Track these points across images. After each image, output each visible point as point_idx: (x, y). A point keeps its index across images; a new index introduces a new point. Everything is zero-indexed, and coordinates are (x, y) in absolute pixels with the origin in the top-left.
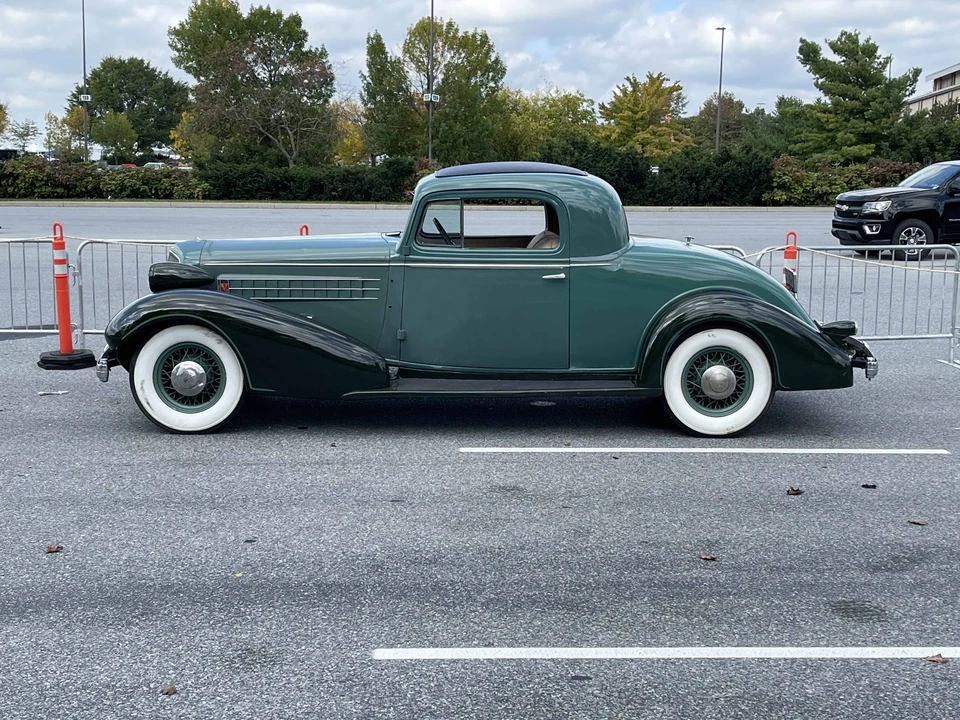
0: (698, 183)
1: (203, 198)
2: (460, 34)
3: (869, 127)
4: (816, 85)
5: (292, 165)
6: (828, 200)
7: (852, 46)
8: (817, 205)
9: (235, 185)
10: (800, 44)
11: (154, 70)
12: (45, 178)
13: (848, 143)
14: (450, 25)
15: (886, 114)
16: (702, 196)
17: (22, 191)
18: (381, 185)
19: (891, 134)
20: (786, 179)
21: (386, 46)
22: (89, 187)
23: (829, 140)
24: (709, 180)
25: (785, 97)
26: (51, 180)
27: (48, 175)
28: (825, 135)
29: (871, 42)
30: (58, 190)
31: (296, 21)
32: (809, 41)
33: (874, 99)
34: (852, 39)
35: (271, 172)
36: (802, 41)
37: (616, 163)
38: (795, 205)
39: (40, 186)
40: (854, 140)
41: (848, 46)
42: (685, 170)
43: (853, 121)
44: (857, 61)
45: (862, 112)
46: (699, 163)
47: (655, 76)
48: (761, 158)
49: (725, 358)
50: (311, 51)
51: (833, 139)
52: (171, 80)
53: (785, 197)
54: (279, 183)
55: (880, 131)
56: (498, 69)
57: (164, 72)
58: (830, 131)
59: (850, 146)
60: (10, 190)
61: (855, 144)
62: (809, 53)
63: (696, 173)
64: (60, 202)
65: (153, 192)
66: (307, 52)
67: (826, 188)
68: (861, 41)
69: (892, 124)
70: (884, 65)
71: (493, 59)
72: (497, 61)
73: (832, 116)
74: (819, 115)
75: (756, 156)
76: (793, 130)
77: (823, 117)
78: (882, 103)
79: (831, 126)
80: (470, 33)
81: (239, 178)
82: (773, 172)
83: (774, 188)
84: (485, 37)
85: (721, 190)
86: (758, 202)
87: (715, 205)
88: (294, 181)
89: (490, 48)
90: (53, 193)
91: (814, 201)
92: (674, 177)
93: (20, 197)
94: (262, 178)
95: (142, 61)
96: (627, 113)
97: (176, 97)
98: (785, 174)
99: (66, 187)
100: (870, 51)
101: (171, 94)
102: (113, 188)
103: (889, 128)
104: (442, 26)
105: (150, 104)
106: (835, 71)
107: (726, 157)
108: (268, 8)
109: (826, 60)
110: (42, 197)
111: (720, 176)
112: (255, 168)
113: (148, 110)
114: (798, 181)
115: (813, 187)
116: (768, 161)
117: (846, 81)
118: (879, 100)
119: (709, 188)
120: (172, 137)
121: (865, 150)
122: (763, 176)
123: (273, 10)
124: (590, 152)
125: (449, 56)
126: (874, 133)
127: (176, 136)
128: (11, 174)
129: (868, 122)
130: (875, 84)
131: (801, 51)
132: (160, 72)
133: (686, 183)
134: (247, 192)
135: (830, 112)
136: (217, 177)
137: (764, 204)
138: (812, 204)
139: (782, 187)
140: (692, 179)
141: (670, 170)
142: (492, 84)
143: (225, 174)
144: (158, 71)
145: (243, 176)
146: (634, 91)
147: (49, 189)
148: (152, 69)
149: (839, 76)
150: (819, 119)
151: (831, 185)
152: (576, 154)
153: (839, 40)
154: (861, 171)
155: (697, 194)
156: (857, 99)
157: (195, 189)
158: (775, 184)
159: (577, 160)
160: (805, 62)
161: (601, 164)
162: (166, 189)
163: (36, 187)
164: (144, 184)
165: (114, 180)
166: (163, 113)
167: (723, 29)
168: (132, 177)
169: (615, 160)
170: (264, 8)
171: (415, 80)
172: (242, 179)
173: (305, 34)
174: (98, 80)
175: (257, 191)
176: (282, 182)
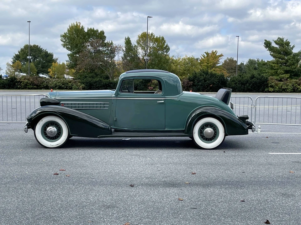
0: (244, 85)
1: (82, 89)
2: (155, 37)
3: (288, 68)
4: (271, 54)
5: (111, 79)
6: (287, 91)
7: (282, 42)
8: (283, 92)
9: (93, 85)
10: (265, 41)
11: (42, 49)
12: (30, 83)
13: (281, 73)
14: (152, 34)
15: (293, 64)
16: (245, 89)
17: (23, 87)
18: (140, 85)
19: (295, 71)
20: (273, 84)
21: (131, 41)
22: (45, 86)
23: (275, 73)
24: (248, 84)
25: (251, 59)
26: (32, 83)
27: (31, 82)
28: (273, 71)
29: (288, 41)
30: (34, 87)
31: (102, 33)
32: (268, 40)
33: (290, 59)
34: (281, 40)
35: (105, 81)
36: (265, 40)
37: (218, 78)
38: (276, 92)
39: (29, 85)
40: (283, 72)
41: (280, 42)
42: (240, 81)
43: (283, 66)
44: (284, 47)
45: (286, 63)
46: (244, 79)
47: (214, 52)
48: (265, 77)
49: (210, 126)
50: (107, 42)
51: (276, 72)
52: (47, 52)
53: (272, 90)
54: (107, 84)
55: (292, 70)
56: (167, 49)
57: (45, 50)
58: (276, 69)
59: (282, 74)
60: (19, 86)
61: (283, 74)
62: (268, 44)
63: (244, 82)
64: (36, 90)
65: (66, 87)
66: (106, 43)
67: (286, 87)
68: (285, 40)
69: (296, 67)
70: (292, 48)
71: (166, 45)
72: (167, 46)
73: (276, 65)
74: (272, 64)
75: (263, 76)
76: (262, 69)
77: (273, 65)
78: (292, 61)
79: (276, 68)
80: (158, 37)
81: (94, 83)
82: (268, 82)
83: (269, 87)
84: (163, 39)
85: (251, 87)
86: (263, 91)
87: (250, 92)
88: (112, 84)
89: (165, 42)
90: (33, 87)
91: (282, 91)
92: (236, 83)
93: (22, 89)
94: (102, 83)
95: (38, 46)
96: (206, 64)
97: (49, 58)
98: (272, 83)
99: (37, 85)
100: (288, 44)
101: (48, 57)
102: (53, 86)
103: (295, 69)
104: (149, 35)
105: (40, 60)
106: (277, 50)
107: (253, 77)
108: (93, 28)
109: (273, 47)
110: (29, 89)
111: (252, 83)
112: (99, 80)
113: (40, 61)
114: (277, 85)
115: (282, 87)
116: (267, 78)
117: (280, 53)
118: (291, 60)
119: (248, 87)
120: (49, 71)
121: (287, 76)
122: (265, 83)
123: (95, 29)
124: (209, 75)
125: (152, 44)
126: (290, 70)
127: (51, 71)
128: (19, 81)
129: (288, 67)
130: (289, 55)
131: (265, 43)
132: (44, 49)
133: (240, 85)
134: (97, 87)
135: (275, 64)
136: (87, 83)
137: (266, 92)
138: (281, 92)
139: (272, 86)
140: (242, 84)
141: (234, 81)
142: (165, 53)
143: (90, 81)
144: (43, 49)
145: (96, 82)
146: (207, 56)
147: (32, 86)
148: (41, 48)
149: (278, 52)
150: (272, 66)
151: (287, 86)
152: (205, 75)
153: (277, 40)
154: (297, 82)
155: (244, 89)
156: (284, 59)
157: (80, 86)
158: (269, 86)
159: (205, 78)
160: (266, 47)
161: (213, 79)
162: (70, 86)
163: (27, 86)
164: (63, 85)
165: (53, 83)
166: (44, 63)
167: (238, 36)
168: (59, 82)
169: (217, 77)
170: (92, 28)
171: (141, 52)
172: (96, 83)
173: (105, 37)
174: (23, 52)
175: (100, 87)
176: (108, 84)
